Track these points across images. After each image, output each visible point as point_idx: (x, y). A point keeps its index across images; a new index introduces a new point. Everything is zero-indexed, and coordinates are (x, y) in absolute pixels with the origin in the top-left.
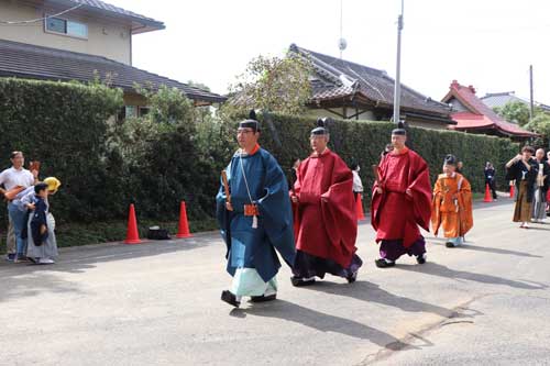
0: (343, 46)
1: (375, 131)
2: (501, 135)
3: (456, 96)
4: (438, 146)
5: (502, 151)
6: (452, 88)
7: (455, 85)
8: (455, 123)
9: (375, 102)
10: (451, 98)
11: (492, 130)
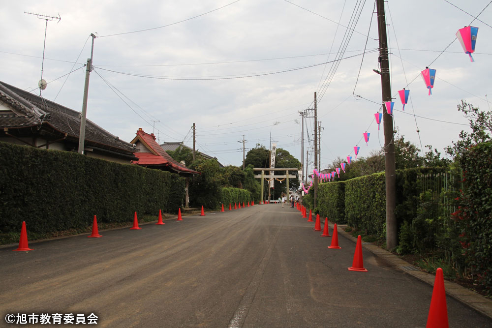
0: (43, 86)
1: (56, 159)
2: (172, 171)
3: (141, 140)
4: (120, 177)
5: (172, 183)
6: (137, 134)
7: (140, 132)
8: (137, 160)
9: (63, 135)
10: (137, 141)
11: (166, 167)
